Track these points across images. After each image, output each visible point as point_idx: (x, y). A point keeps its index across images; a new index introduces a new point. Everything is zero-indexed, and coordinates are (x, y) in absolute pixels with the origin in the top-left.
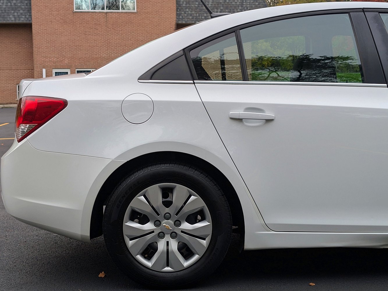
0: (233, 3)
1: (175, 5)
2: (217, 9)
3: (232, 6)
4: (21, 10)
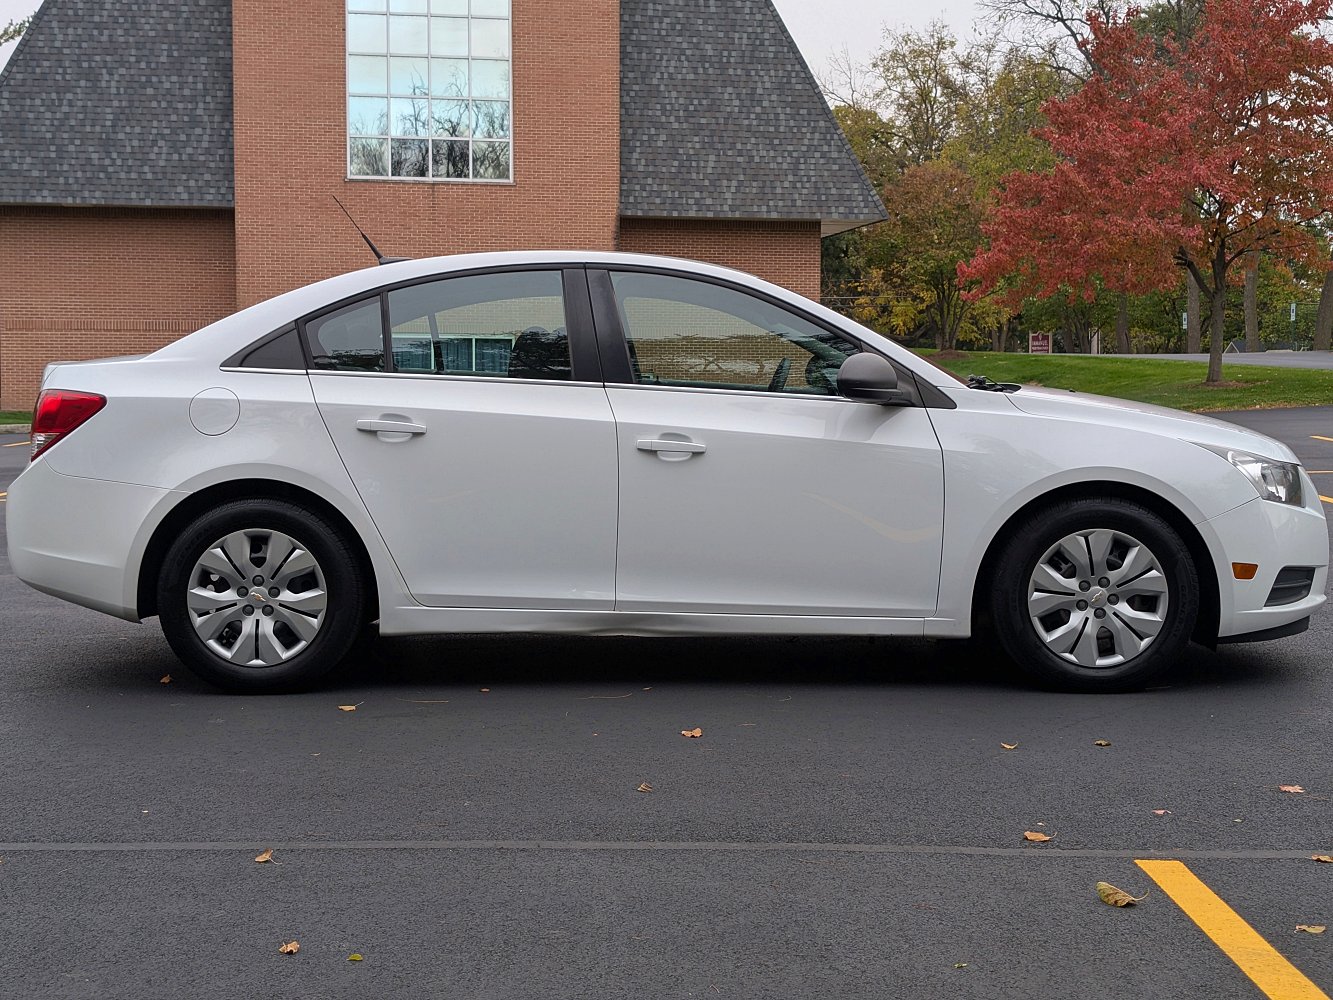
1: (617, 167)
2: (729, 180)
4: (207, 173)
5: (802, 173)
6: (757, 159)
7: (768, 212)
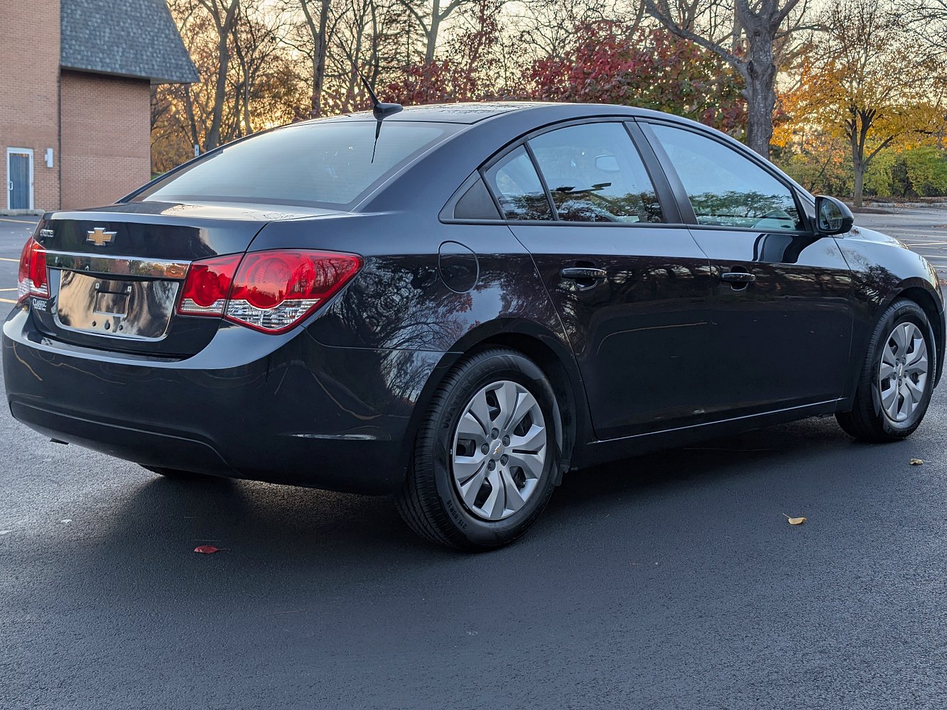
0: (141, 40)
2: (118, 47)
3: (138, 44)
5: (156, 47)
6: (132, 34)
7: (140, 71)
